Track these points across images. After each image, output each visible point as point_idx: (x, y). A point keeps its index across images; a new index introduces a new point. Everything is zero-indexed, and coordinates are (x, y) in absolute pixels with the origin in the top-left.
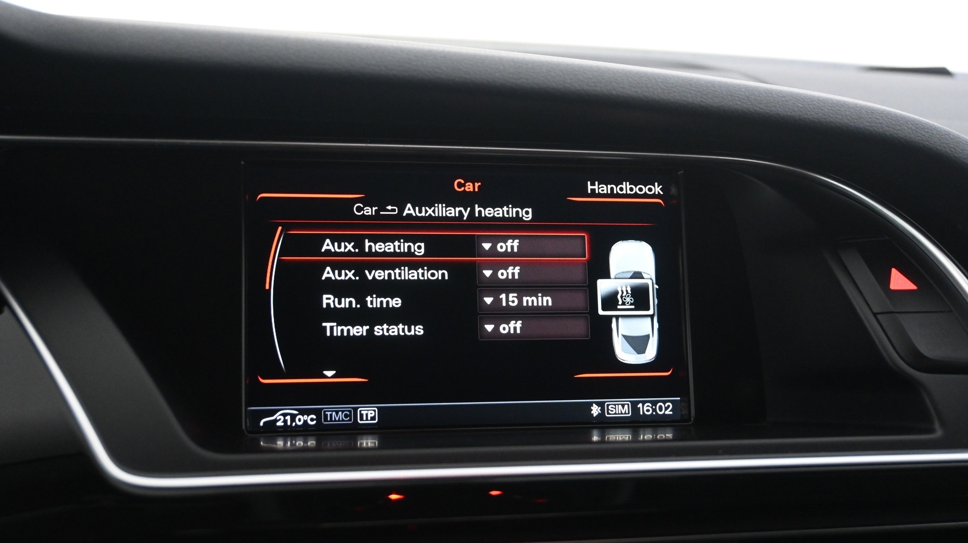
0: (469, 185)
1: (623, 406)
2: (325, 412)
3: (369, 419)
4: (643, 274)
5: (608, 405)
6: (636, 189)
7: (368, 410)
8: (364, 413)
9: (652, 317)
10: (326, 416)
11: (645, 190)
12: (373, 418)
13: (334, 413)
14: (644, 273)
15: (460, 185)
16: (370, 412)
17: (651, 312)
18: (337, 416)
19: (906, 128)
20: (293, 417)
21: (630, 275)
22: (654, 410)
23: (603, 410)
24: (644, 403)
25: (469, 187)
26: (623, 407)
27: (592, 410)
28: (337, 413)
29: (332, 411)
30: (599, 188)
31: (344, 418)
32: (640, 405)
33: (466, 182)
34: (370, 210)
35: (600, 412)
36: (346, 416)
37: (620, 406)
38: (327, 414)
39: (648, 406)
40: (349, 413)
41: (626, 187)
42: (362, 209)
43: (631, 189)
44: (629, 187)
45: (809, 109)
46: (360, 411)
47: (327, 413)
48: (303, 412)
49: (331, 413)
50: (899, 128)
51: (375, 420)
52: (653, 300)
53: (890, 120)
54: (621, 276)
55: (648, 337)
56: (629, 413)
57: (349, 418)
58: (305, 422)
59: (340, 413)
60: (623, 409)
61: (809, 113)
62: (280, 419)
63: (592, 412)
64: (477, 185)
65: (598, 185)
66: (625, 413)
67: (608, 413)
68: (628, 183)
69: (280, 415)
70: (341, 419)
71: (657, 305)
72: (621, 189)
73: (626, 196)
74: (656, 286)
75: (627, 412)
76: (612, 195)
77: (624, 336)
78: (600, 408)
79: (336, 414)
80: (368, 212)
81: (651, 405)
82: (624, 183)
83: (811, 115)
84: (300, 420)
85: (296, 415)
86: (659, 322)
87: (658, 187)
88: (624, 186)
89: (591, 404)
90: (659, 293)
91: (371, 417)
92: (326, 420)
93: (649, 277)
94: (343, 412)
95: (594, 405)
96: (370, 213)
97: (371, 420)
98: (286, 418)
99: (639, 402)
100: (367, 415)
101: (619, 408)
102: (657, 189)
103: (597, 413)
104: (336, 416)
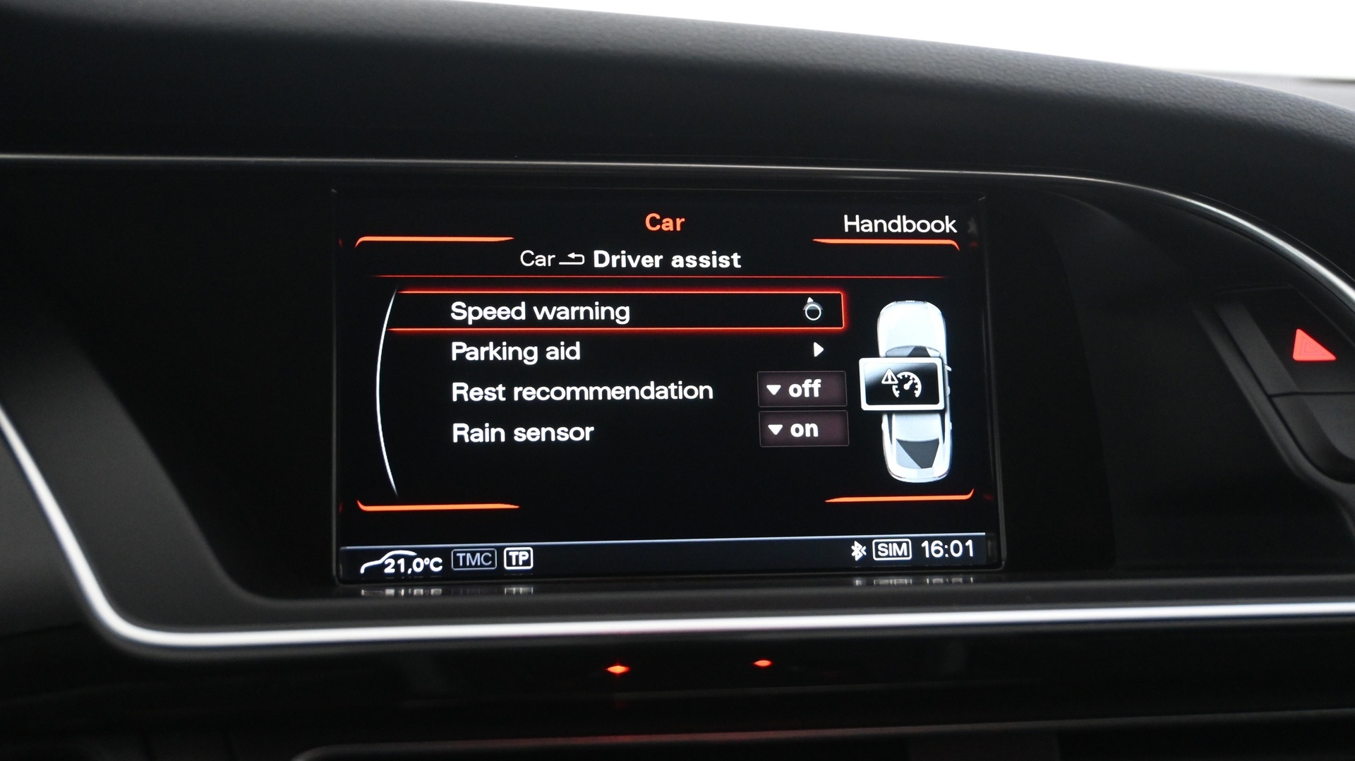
0: (668, 222)
1: (900, 544)
2: (455, 553)
3: (521, 563)
4: (928, 350)
5: (877, 544)
6: (916, 226)
7: (519, 551)
8: (513, 554)
9: (942, 413)
10: (457, 559)
11: (931, 226)
12: (526, 563)
13: (469, 555)
14: (930, 348)
15: (654, 222)
16: (521, 553)
17: (940, 406)
18: (473, 560)
19: (1311, 117)
20: (409, 561)
21: (909, 351)
22: (947, 551)
23: (869, 551)
24: (931, 540)
25: (668, 225)
26: (900, 547)
27: (853, 551)
28: (473, 554)
29: (466, 552)
30: (861, 225)
31: (484, 563)
32: (925, 544)
33: (662, 218)
34: (544, 260)
35: (865, 554)
36: (486, 559)
37: (895, 545)
38: (459, 557)
39: (937, 545)
40: (490, 555)
41: (902, 223)
42: (533, 258)
43: (909, 226)
44: (905, 222)
45: (1162, 90)
46: (508, 552)
47: (458, 555)
48: (422, 554)
49: (464, 554)
50: (1302, 117)
51: (530, 565)
52: (943, 389)
53: (1288, 106)
54: (896, 354)
55: (936, 442)
56: (908, 556)
57: (490, 562)
58: (427, 567)
59: (478, 555)
60: (900, 549)
61: (1161, 96)
62: (389, 564)
63: (853, 554)
64: (679, 221)
65: (860, 221)
66: (903, 556)
67: (878, 556)
68: (904, 217)
69: (390, 557)
70: (479, 564)
71: (950, 395)
72: (895, 226)
73: (902, 235)
74: (948, 368)
75: (906, 554)
76: (881, 234)
77: (900, 442)
78: (865, 548)
79: (471, 556)
80: (541, 263)
81: (941, 544)
82: (899, 217)
83: (1166, 99)
84: (418, 565)
85: (413, 558)
86: (952, 420)
87: (950, 222)
88: (898, 222)
89: (851, 542)
90: (953, 379)
91: (523, 561)
92: (457, 565)
93: (938, 354)
94: (482, 553)
95: (856, 543)
96: (544, 264)
97: (523, 565)
98: (399, 562)
99: (923, 539)
100: (517, 557)
101: (894, 548)
102: (948, 225)
103: (861, 555)
104: (471, 559)
